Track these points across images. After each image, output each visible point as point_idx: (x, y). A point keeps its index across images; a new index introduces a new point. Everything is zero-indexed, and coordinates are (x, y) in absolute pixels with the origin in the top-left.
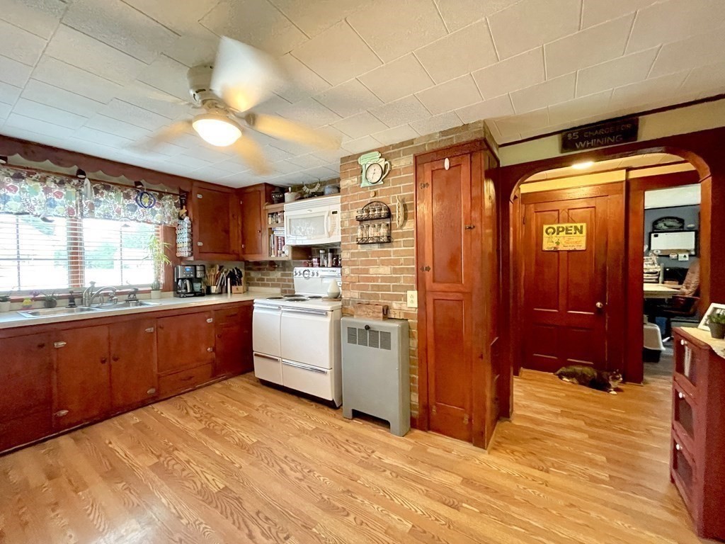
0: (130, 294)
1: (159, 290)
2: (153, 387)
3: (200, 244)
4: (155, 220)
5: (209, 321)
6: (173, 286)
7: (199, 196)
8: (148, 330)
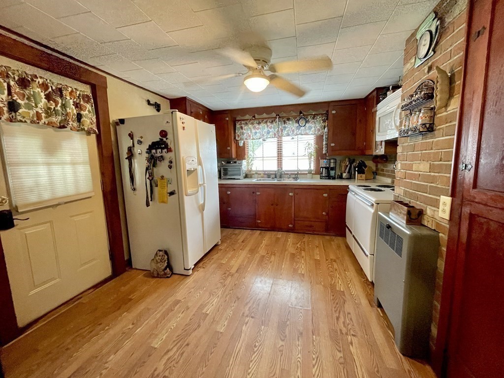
0: (296, 174)
1: (311, 173)
2: (291, 224)
3: (333, 145)
4: (311, 132)
5: (325, 195)
6: (318, 172)
7: (334, 112)
8: (291, 194)
